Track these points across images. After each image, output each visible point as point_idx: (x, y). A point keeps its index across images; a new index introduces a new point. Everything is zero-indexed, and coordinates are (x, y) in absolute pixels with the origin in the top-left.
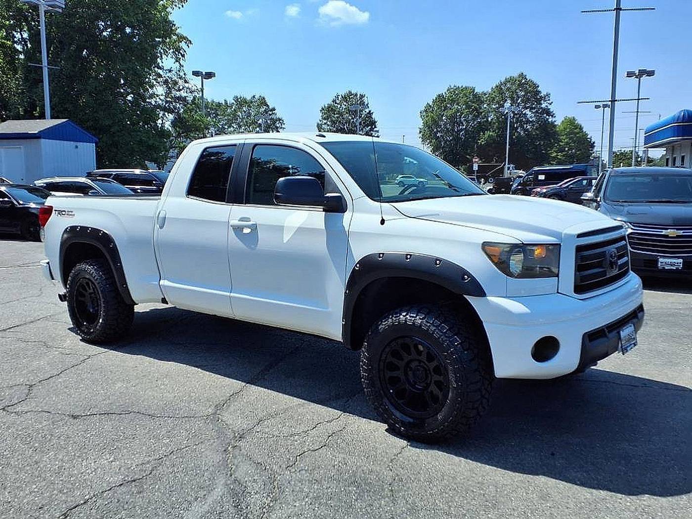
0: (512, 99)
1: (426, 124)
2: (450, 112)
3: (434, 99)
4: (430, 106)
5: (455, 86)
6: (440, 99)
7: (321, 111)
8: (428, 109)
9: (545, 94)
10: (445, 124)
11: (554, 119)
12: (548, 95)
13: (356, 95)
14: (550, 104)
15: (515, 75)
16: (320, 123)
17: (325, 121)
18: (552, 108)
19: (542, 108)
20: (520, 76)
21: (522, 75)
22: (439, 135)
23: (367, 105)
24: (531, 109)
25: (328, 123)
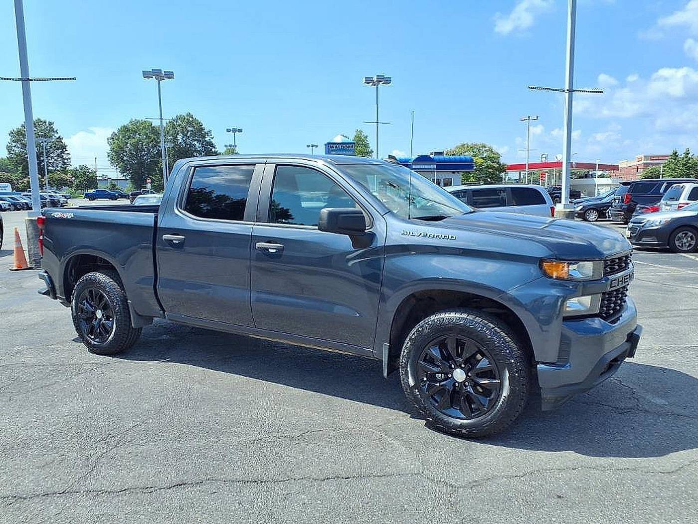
0: (183, 132)
1: (112, 150)
2: (133, 141)
3: (120, 128)
4: (116, 134)
5: (136, 120)
6: (125, 129)
7: (10, 134)
8: (114, 137)
9: (208, 130)
10: (130, 150)
11: (216, 150)
12: (210, 131)
13: (45, 122)
14: (212, 138)
15: (184, 114)
16: (9, 145)
17: (14, 144)
18: (213, 141)
19: (206, 141)
20: (187, 115)
21: (189, 115)
22: (125, 158)
23: (56, 131)
24: (198, 141)
25: (19, 145)
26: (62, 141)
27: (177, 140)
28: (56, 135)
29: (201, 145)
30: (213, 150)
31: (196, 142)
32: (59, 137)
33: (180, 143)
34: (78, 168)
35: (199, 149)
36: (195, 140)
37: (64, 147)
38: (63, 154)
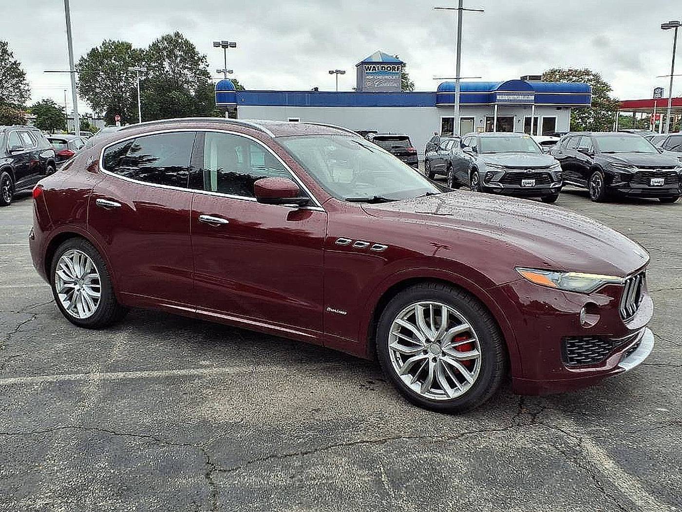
3: (89, 52)
4: (85, 60)
5: (110, 41)
6: (96, 53)
8: (83, 63)
14: (207, 66)
15: (172, 33)
18: (208, 69)
19: (200, 69)
20: (175, 35)
21: (177, 34)
26: (19, 68)
27: (163, 68)
28: (10, 59)
29: (193, 75)
30: (209, 81)
31: (186, 71)
32: (15, 62)
33: (167, 71)
34: (41, 103)
35: (191, 80)
36: (185, 68)
37: (21, 75)
38: (20, 85)
